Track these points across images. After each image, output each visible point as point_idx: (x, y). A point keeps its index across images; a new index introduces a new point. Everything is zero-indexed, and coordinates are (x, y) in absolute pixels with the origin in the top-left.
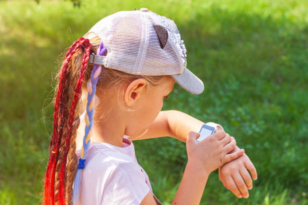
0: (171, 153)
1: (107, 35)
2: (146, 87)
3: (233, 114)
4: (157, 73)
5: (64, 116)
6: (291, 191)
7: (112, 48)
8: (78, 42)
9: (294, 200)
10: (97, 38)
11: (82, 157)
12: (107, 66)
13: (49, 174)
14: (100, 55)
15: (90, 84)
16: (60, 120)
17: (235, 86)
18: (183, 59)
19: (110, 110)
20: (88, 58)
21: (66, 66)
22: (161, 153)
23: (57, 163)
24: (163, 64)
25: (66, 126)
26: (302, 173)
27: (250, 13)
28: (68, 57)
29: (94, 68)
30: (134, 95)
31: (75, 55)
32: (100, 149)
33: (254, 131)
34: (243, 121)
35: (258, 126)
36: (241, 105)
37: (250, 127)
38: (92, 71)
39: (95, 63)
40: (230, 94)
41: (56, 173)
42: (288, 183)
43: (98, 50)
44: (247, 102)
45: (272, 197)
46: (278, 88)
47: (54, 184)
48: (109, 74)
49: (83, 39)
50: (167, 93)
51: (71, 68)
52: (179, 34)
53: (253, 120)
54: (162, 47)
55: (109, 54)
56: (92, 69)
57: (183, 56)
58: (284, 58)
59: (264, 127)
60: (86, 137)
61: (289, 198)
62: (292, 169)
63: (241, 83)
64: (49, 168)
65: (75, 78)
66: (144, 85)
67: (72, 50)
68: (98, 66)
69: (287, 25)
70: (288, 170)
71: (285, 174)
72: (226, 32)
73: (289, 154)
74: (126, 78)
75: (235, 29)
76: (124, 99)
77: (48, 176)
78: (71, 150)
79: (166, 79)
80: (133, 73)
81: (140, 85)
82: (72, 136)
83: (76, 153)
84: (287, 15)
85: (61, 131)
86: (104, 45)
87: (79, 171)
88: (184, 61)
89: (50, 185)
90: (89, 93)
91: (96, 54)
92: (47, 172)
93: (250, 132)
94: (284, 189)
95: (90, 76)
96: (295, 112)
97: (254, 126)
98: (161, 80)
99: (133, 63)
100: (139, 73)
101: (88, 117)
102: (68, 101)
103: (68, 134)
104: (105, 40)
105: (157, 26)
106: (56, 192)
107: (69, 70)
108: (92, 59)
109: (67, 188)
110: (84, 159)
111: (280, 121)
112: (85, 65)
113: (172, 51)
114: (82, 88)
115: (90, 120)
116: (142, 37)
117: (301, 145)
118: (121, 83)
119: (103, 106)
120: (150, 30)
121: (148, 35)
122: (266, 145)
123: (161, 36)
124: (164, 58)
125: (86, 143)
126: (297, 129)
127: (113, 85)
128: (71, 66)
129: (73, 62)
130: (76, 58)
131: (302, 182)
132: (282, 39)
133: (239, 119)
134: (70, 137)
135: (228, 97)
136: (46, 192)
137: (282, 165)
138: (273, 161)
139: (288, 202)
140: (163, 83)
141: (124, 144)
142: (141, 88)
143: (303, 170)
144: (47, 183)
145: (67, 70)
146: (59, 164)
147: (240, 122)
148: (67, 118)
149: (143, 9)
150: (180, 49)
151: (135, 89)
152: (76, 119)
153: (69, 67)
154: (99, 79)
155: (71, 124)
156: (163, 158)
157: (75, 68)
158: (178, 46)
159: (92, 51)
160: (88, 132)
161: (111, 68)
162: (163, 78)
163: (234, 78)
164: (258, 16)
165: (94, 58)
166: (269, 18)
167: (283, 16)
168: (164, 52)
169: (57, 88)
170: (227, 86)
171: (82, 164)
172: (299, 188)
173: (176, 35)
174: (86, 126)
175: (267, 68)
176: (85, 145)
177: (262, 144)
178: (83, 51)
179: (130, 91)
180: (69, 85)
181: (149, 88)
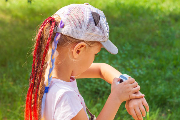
0: (92, 87)
1: (65, 16)
2: (85, 47)
3: (128, 64)
4: (92, 39)
5: (39, 62)
6: (161, 109)
7: (67, 24)
8: (48, 19)
9: (163, 114)
10: (59, 18)
11: (47, 86)
12: (64, 34)
13: (29, 95)
14: (60, 27)
15: (53, 44)
16: (36, 64)
17: (129, 48)
18: (107, 33)
19: (64, 60)
20: (53, 28)
21: (41, 33)
22: (86, 87)
23: (33, 89)
24: (95, 35)
25: (40, 67)
26: (168, 98)
27: (137, 5)
28: (42, 28)
29: (57, 35)
30: (78, 52)
31: (46, 26)
32: (55, 82)
33: (140, 74)
34: (134, 68)
35: (142, 71)
36: (132, 59)
37: (138, 71)
38: (55, 36)
39: (57, 31)
40: (126, 52)
41: (33, 95)
42: (160, 104)
43: (60, 24)
44: (136, 58)
45: (151, 112)
46: (154, 49)
47: (31, 101)
48: (65, 38)
49: (51, 18)
50: (97, 52)
51: (43, 34)
52: (106, 19)
53: (139, 68)
54: (96, 25)
55: (65, 27)
56: (55, 35)
57: (108, 31)
58: (158, 32)
59: (146, 71)
60: (49, 74)
61: (160, 113)
62: (162, 96)
63: (133, 46)
64: (29, 91)
65: (46, 40)
66: (85, 46)
67: (44, 23)
68: (58, 33)
69: (159, 12)
70: (160, 97)
71: (158, 99)
72: (124, 16)
73: (160, 87)
74: (74, 41)
75: (129, 15)
76: (72, 54)
77: (28, 96)
78: (42, 81)
79: (97, 43)
80: (79, 39)
81: (82, 46)
82: (43, 73)
83: (45, 83)
84: (159, 7)
85: (37, 70)
86: (63, 22)
87: (45, 94)
88: (108, 34)
89: (29, 101)
90: (53, 49)
91: (58, 27)
92: (28, 94)
93: (138, 75)
94: (158, 107)
95: (54, 39)
96: (164, 63)
97: (140, 71)
98: (94, 44)
99: (79, 33)
100: (82, 39)
101: (51, 63)
102: (41, 53)
103: (41, 72)
104: (64, 19)
105: (94, 13)
106: (33, 106)
107: (43, 35)
108: (55, 29)
109: (38, 104)
110: (48, 87)
111: (155, 68)
112: (52, 32)
113: (101, 28)
114: (49, 46)
115: (53, 65)
116: (85, 18)
117: (167, 82)
118: (71, 44)
119: (60, 57)
120: (89, 15)
121: (89, 18)
122: (147, 82)
123: (96, 18)
124: (97, 31)
125: (50, 78)
126: (165, 73)
127: (66, 45)
128: (44, 33)
129: (45, 30)
130: (47, 28)
131: (168, 104)
132: (156, 21)
133: (131, 67)
134: (42, 74)
135: (125, 54)
136: (26, 105)
137: (156, 94)
138: (151, 91)
139: (160, 115)
140: (95, 46)
141: (71, 80)
142: (83, 48)
143: (169, 97)
144: (28, 100)
145: (41, 35)
146: (35, 89)
147: (132, 69)
148: (40, 63)
149: (86, 3)
150: (106, 27)
151: (79, 48)
152: (46, 63)
153: (42, 33)
154: (59, 41)
155: (42, 66)
156: (87, 90)
157: (46, 34)
158: (105, 25)
159: (56, 25)
160: (51, 72)
161: (66, 35)
162: (95, 43)
163: (128, 44)
164: (142, 7)
165: (57, 29)
166: (149, 8)
167: (157, 7)
168: (97, 28)
169: (35, 45)
170: (124, 48)
171: (47, 90)
172: (166, 107)
173: (104, 19)
174: (50, 68)
175: (148, 37)
176: (49, 79)
177: (145, 82)
178: (51, 24)
179: (76, 49)
180: (42, 44)
181: (87, 48)
